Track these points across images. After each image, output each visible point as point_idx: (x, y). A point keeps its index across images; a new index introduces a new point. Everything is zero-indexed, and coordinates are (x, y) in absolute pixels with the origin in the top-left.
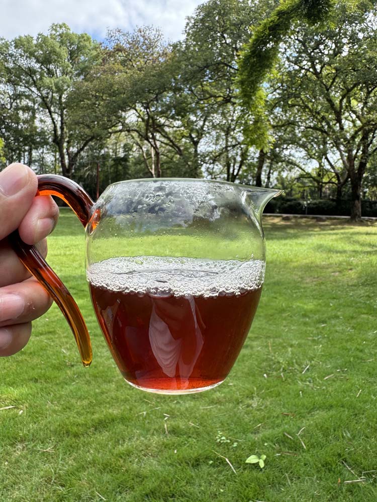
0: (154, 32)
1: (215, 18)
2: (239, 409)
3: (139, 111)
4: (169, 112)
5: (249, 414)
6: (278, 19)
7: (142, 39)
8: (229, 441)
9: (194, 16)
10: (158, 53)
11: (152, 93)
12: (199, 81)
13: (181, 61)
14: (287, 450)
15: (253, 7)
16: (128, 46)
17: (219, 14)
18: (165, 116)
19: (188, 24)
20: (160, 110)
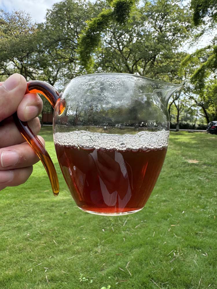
0: (26, 15)
1: (64, 12)
2: (91, 255)
3: (16, 63)
4: (35, 65)
5: (97, 257)
6: (102, 19)
7: (18, 18)
8: (87, 280)
9: (52, 9)
10: (28, 28)
11: (25, 52)
12: (54, 48)
13: (43, 35)
14: (121, 279)
15: (86, 9)
16: (8, 21)
17: (67, 10)
18: (33, 67)
19: (47, 13)
20: (29, 63)
